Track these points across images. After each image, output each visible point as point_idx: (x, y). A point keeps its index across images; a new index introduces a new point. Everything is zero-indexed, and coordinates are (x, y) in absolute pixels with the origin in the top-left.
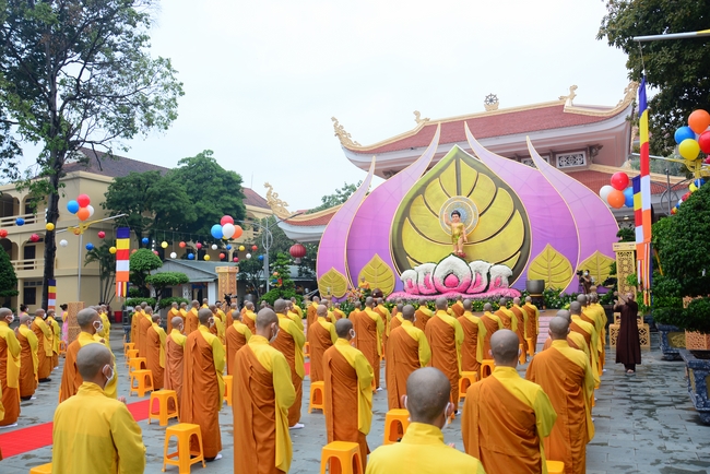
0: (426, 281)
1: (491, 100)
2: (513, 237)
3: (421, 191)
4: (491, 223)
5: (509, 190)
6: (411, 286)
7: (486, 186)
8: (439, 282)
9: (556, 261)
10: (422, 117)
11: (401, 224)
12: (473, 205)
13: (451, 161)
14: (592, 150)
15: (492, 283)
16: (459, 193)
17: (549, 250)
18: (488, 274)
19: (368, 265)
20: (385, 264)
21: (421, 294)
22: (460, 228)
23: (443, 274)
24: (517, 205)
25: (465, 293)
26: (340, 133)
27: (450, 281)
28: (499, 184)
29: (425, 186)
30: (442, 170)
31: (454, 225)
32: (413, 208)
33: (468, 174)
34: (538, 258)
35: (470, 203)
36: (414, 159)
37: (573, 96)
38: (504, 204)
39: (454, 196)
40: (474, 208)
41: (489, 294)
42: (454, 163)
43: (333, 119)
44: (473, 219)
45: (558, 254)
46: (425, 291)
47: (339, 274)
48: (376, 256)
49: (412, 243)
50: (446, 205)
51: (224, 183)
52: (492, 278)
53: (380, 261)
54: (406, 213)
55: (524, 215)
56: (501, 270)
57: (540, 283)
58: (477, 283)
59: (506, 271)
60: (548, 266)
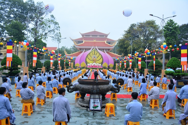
0: (91, 66)
2: (101, 61)
3: (89, 54)
4: (98, 59)
5: (101, 55)
6: (89, 66)
7: (98, 54)
11: (86, 58)
14: (109, 50)
16: (94, 55)
17: (105, 63)
19: (82, 63)
24: (102, 57)
27: (94, 66)
28: (100, 54)
30: (93, 51)
31: (94, 59)
33: (96, 52)
35: (96, 56)
38: (100, 57)
41: (99, 67)
44: (96, 58)
47: (78, 64)
49: (88, 60)
53: (84, 62)
54: (87, 56)
55: (103, 58)
56: (100, 65)
57: (105, 67)
58: (97, 66)
59: (101, 65)
60: (105, 65)
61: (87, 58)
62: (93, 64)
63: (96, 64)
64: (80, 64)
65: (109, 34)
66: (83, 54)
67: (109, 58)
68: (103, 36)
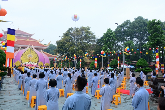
0: (27, 65)
2: (37, 60)
3: (25, 52)
4: (34, 58)
5: (37, 54)
6: (25, 65)
7: (34, 53)
8: (29, 65)
12: (32, 55)
17: (41, 62)
19: (17, 62)
20: (20, 62)
24: (38, 56)
27: (31, 65)
28: (36, 53)
30: (28, 50)
31: (30, 58)
33: (32, 51)
38: (36, 56)
39: (30, 54)
48: (18, 60)
49: (23, 59)
54: (22, 55)
58: (34, 65)
59: (37, 64)
61: (22, 57)
62: (29, 63)
63: (32, 63)
64: (15, 63)
65: (33, 34)
66: (19, 52)
67: (45, 58)
68: (28, 36)
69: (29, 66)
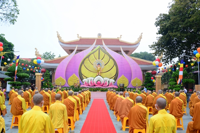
0: (91, 83)
1: (100, 35)
2: (113, 72)
3: (88, 57)
4: (107, 68)
5: (113, 60)
6: (86, 83)
7: (107, 58)
8: (95, 83)
9: (124, 79)
10: (79, 36)
11: (81, 65)
13: (97, 50)
14: (127, 52)
15: (110, 84)
16: (99, 59)
17: (123, 76)
18: (109, 82)
19: (71, 77)
20: (77, 77)
21: (89, 86)
22: (100, 68)
23: (97, 81)
24: (115, 64)
25: (102, 86)
26: (59, 37)
27: (99, 83)
28: (111, 57)
29: (89, 56)
30: (95, 52)
31: (98, 67)
32: (85, 61)
33: (102, 54)
34: (120, 78)
35: (102, 62)
36: (88, 48)
37: (121, 38)
38: (111, 63)
39: (98, 59)
40: (103, 63)
41: (110, 87)
42: (98, 50)
43: (57, 32)
44: (103, 66)
45: (125, 77)
46: (91, 85)
47: (63, 79)
48: (74, 74)
49: (84, 71)
50: (95, 62)
51: (9, 46)
52: (110, 82)
53: (75, 76)
54: (83, 63)
55: (117, 66)
56: (112, 81)
57: (124, 85)
58: (106, 84)
59: (114, 81)
60: (123, 80)
62: (95, 80)
63: (102, 80)
64: (67, 80)
66: (74, 57)
67: (132, 66)
69: (95, 86)
